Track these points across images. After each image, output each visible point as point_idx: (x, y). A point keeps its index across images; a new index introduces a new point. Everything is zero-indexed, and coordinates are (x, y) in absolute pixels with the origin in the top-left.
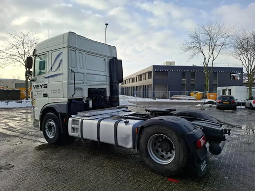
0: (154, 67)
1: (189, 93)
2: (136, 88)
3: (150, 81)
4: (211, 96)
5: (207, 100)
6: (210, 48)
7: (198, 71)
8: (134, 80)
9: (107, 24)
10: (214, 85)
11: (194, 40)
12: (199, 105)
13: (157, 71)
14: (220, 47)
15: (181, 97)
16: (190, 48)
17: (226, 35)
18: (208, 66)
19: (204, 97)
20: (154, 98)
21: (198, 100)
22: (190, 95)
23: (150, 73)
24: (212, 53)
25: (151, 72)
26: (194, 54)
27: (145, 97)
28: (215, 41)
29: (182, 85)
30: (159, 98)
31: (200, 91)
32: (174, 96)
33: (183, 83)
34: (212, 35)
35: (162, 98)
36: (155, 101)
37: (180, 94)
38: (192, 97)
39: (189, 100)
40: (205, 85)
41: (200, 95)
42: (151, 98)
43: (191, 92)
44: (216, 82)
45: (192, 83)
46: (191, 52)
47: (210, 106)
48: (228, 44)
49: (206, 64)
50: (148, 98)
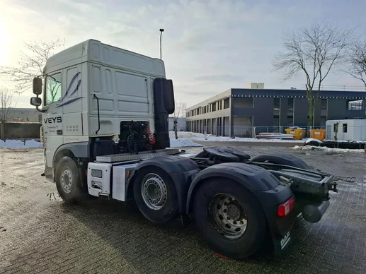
0: (233, 91)
1: (284, 129)
2: (207, 122)
3: (227, 112)
4: (316, 133)
5: (309, 140)
6: (317, 62)
7: (297, 97)
8: (205, 110)
9: (162, 30)
10: (322, 117)
11: (291, 52)
12: (297, 147)
13: (237, 97)
14: (331, 61)
15: (272, 135)
16: (285, 63)
17: (341, 43)
18: (313, 89)
19: (306, 135)
20: (233, 136)
21: (297, 139)
22: (285, 132)
23: (226, 100)
24: (320, 70)
25: (229, 98)
26: (292, 72)
27: (220, 135)
28: (323, 52)
29: (275, 117)
30: (240, 136)
31: (300, 126)
32: (262, 134)
33: (275, 114)
34: (319, 44)
35: (244, 136)
36: (234, 140)
37: (271, 131)
38: (287, 136)
39: (283, 139)
40: (309, 117)
41: (299, 132)
42: (228, 136)
43: (287, 128)
44: (324, 113)
45: (289, 114)
46: (287, 68)
47: (313, 149)
48: (343, 57)
49: (310, 86)
50: (224, 136)
